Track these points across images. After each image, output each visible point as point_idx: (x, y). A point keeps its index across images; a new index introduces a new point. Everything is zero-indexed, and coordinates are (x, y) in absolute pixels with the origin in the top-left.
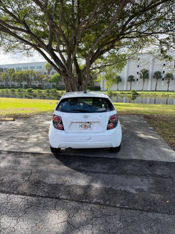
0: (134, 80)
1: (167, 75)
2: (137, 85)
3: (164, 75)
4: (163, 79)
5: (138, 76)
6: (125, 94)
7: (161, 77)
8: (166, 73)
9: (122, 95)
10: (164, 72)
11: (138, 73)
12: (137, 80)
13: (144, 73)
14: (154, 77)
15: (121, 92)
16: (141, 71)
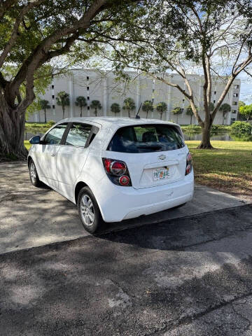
0: (49, 107)
1: (93, 102)
2: (54, 114)
3: (89, 103)
4: (88, 108)
5: (53, 102)
6: (39, 127)
7: (86, 105)
8: (91, 99)
9: (36, 129)
10: (88, 98)
11: (53, 97)
12: (54, 107)
13: (62, 98)
14: (77, 104)
15: (33, 125)
16: (58, 94)
